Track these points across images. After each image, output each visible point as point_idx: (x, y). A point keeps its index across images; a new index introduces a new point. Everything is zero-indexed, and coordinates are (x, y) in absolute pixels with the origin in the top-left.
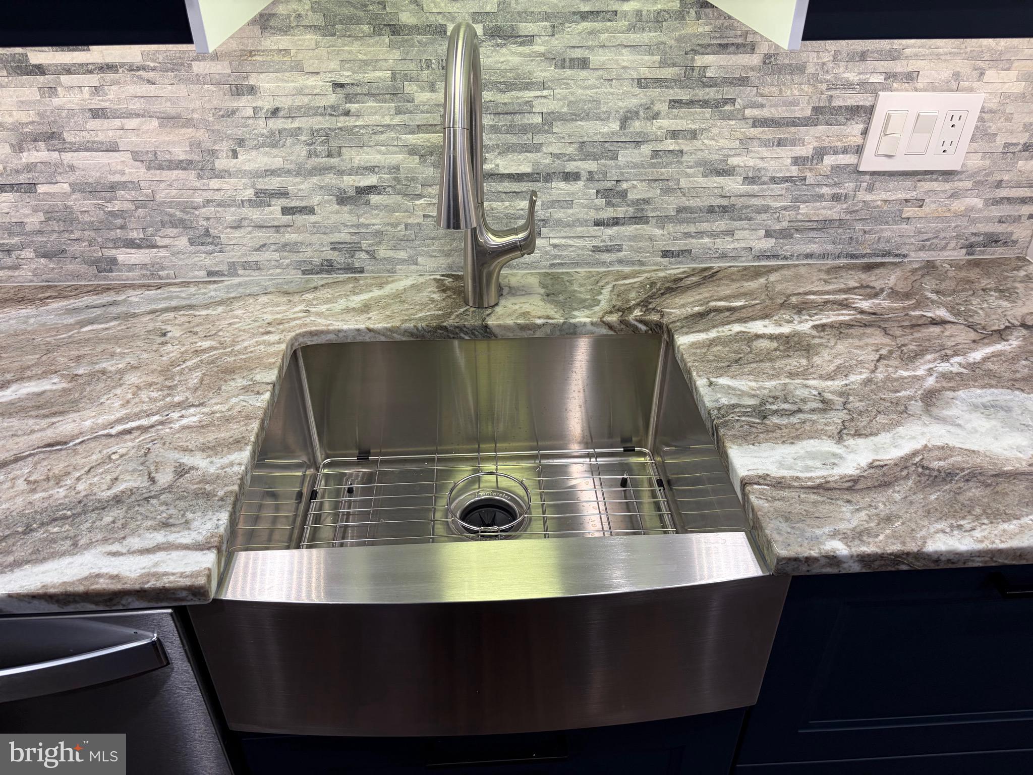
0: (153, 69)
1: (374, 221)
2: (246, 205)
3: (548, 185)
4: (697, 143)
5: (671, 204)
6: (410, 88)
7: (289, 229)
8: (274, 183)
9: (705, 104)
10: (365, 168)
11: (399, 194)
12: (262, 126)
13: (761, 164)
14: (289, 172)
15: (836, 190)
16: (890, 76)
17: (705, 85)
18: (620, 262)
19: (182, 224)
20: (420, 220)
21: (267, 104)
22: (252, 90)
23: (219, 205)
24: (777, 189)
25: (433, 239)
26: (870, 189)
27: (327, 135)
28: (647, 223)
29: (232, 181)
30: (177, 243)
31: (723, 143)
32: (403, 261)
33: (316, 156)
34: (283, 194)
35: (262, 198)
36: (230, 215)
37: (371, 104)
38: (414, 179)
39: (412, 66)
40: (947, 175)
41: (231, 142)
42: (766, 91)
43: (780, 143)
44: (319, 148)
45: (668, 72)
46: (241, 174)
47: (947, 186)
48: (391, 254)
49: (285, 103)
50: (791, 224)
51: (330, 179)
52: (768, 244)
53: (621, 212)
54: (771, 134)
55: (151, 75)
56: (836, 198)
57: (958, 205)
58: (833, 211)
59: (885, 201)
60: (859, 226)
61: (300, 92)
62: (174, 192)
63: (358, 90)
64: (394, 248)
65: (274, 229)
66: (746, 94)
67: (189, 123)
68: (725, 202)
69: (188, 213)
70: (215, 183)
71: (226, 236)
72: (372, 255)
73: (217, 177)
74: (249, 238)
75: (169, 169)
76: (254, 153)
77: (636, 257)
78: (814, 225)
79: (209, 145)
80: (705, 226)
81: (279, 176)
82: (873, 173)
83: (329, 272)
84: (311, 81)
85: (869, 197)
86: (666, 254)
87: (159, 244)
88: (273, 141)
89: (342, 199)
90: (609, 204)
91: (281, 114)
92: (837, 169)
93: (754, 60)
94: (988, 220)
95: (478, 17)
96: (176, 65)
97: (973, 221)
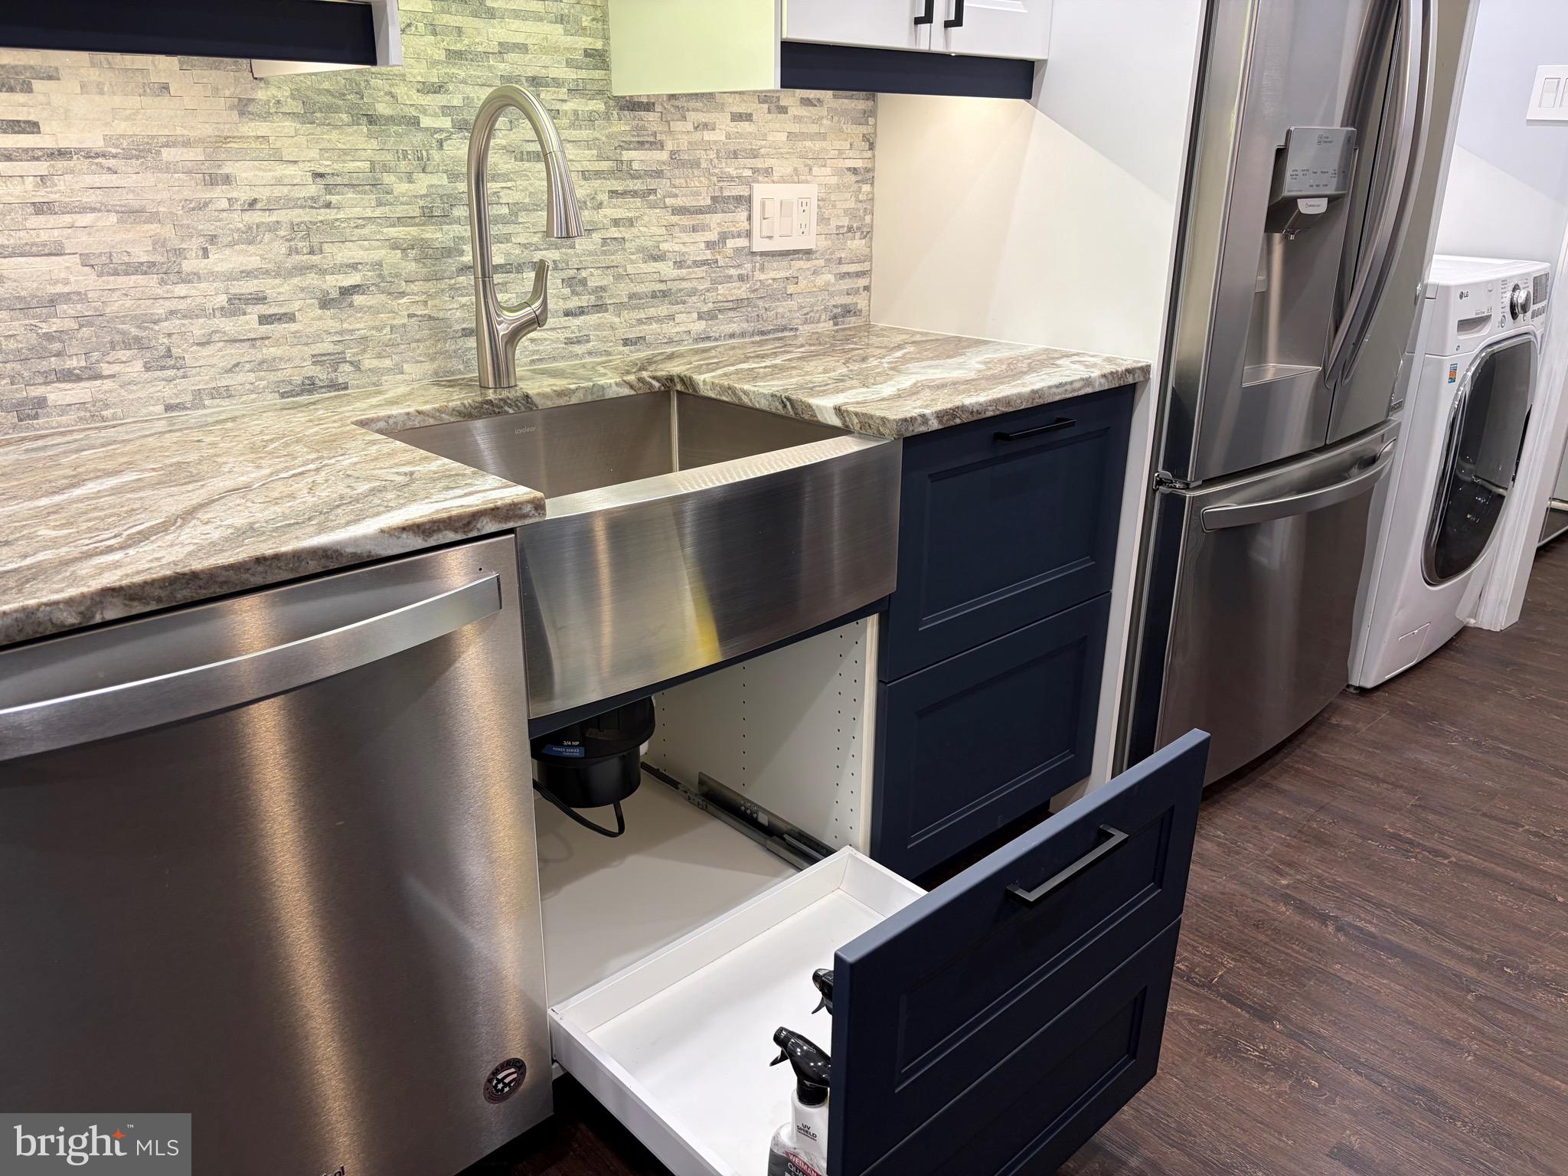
0: (114, 156)
1: (358, 326)
2: (218, 314)
3: (520, 275)
4: (635, 230)
5: (623, 290)
6: (388, 179)
7: (267, 342)
8: (249, 287)
9: (634, 194)
10: (348, 266)
11: (383, 293)
12: (240, 220)
13: (684, 249)
14: (267, 272)
15: (740, 271)
16: (755, 170)
17: (633, 177)
18: (590, 353)
19: (139, 344)
20: (405, 320)
21: (244, 195)
22: (227, 180)
23: (184, 317)
24: (700, 272)
25: (418, 341)
26: (762, 269)
27: (308, 229)
28: (607, 311)
29: (203, 285)
30: (129, 370)
31: (655, 230)
32: (389, 371)
33: (297, 253)
34: (260, 299)
35: (236, 305)
36: (198, 328)
37: (350, 195)
38: (397, 275)
39: (389, 157)
40: (808, 253)
41: (202, 239)
42: (677, 182)
43: (694, 229)
44: (300, 244)
45: (605, 165)
46: (213, 276)
47: (809, 264)
48: (375, 363)
49: (263, 194)
50: (715, 305)
51: (312, 279)
52: (700, 326)
53: (585, 300)
54: (686, 221)
55: (111, 163)
56: (741, 278)
57: (820, 281)
58: (741, 291)
59: (774, 279)
60: (761, 303)
61: (279, 182)
62: (129, 303)
63: (339, 180)
64: (379, 356)
65: (248, 344)
66: (662, 186)
67: (154, 218)
68: (663, 287)
69: (146, 328)
70: (181, 290)
71: (193, 356)
72: (356, 366)
73: (184, 281)
74: (218, 356)
75: (127, 274)
76: (228, 251)
77: (602, 347)
78: (731, 305)
79: (176, 243)
80: (652, 312)
81: (256, 277)
82: (762, 254)
83: (310, 392)
84: (291, 170)
85: (762, 277)
86: (626, 342)
87: (105, 373)
88: (250, 236)
89: (325, 303)
90: (574, 293)
91: (259, 206)
92: (737, 250)
93: (664, 156)
94: (840, 293)
95: (446, 110)
96: (142, 152)
97: (832, 295)
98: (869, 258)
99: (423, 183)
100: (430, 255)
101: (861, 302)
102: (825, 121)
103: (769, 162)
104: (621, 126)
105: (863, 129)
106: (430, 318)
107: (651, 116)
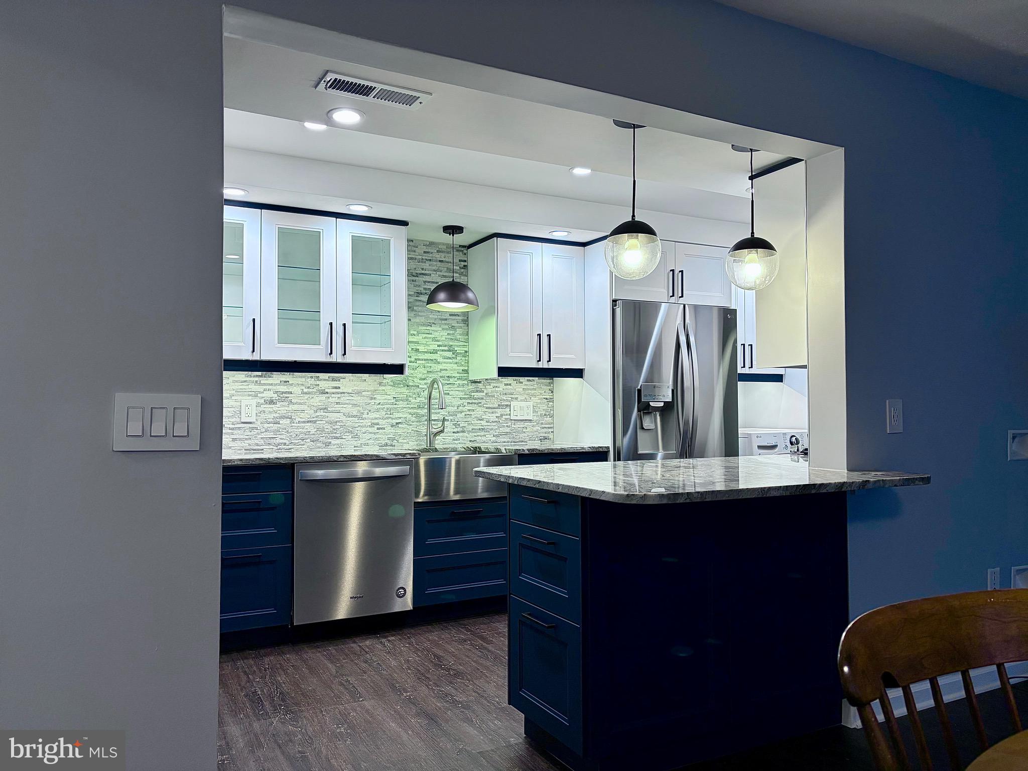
1: (399, 432)
2: (368, 427)
4: (474, 412)
5: (470, 428)
6: (410, 399)
8: (376, 421)
9: (475, 403)
10: (399, 418)
11: (406, 424)
12: (376, 407)
13: (489, 418)
14: (380, 418)
15: (507, 424)
16: (512, 398)
17: (474, 399)
20: (411, 431)
21: (378, 402)
22: (375, 399)
23: (361, 427)
24: (494, 424)
26: (515, 424)
27: (390, 409)
29: (366, 421)
31: (480, 413)
33: (388, 414)
34: (378, 424)
35: (373, 425)
36: (364, 430)
37: (401, 402)
38: (410, 420)
39: (411, 394)
40: (530, 421)
41: (368, 411)
42: (487, 401)
43: (493, 413)
46: (369, 419)
47: (531, 424)
48: (402, 441)
49: (382, 402)
51: (390, 420)
53: (459, 429)
54: (490, 410)
56: (508, 426)
57: (535, 429)
58: (508, 430)
59: (519, 427)
61: (386, 399)
62: (351, 423)
63: (399, 399)
64: (403, 439)
65: (374, 434)
66: (483, 402)
67: (359, 406)
68: (482, 427)
69: (353, 429)
70: (361, 421)
73: (363, 419)
75: (352, 417)
76: (372, 413)
77: (463, 442)
78: (504, 433)
79: (362, 411)
80: (478, 434)
81: (378, 419)
82: (514, 420)
84: (388, 397)
85: (514, 426)
86: (470, 441)
88: (378, 410)
89: (392, 426)
91: (381, 404)
92: (506, 419)
93: (484, 394)
94: (543, 432)
95: (425, 384)
96: (359, 393)
97: (539, 433)
98: (553, 423)
99: (418, 400)
100: (418, 416)
101: (551, 436)
102: (535, 385)
103: (516, 396)
104: (472, 387)
105: (549, 387)
106: (417, 431)
107: (480, 384)
